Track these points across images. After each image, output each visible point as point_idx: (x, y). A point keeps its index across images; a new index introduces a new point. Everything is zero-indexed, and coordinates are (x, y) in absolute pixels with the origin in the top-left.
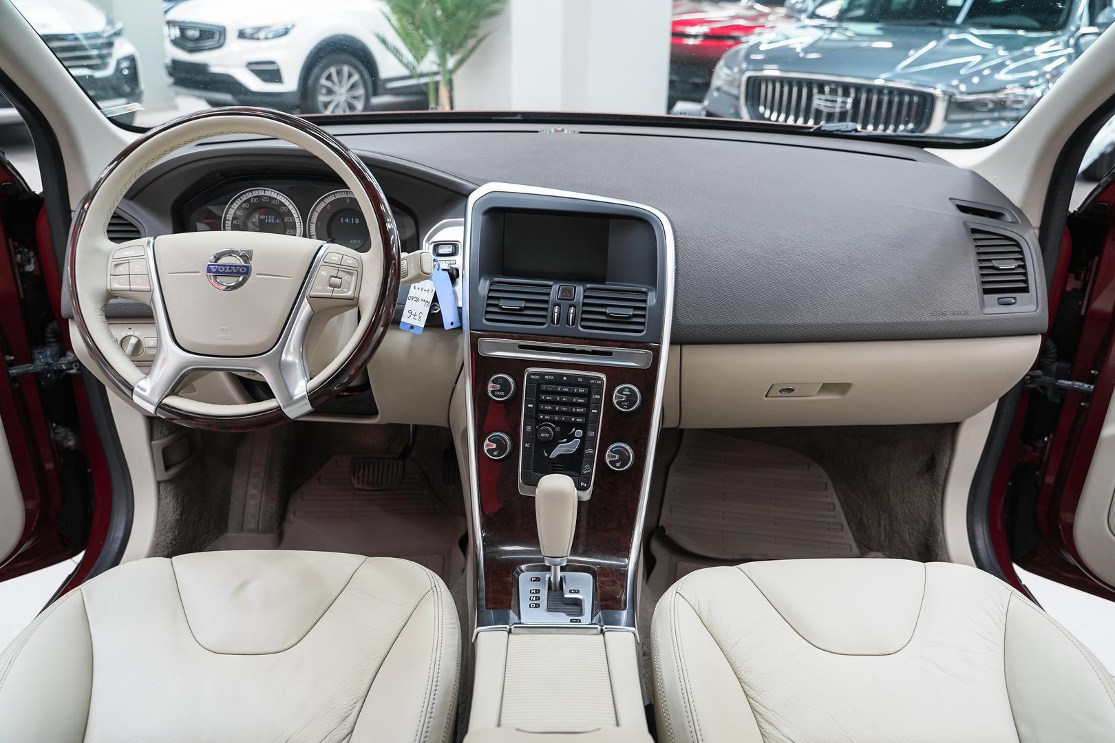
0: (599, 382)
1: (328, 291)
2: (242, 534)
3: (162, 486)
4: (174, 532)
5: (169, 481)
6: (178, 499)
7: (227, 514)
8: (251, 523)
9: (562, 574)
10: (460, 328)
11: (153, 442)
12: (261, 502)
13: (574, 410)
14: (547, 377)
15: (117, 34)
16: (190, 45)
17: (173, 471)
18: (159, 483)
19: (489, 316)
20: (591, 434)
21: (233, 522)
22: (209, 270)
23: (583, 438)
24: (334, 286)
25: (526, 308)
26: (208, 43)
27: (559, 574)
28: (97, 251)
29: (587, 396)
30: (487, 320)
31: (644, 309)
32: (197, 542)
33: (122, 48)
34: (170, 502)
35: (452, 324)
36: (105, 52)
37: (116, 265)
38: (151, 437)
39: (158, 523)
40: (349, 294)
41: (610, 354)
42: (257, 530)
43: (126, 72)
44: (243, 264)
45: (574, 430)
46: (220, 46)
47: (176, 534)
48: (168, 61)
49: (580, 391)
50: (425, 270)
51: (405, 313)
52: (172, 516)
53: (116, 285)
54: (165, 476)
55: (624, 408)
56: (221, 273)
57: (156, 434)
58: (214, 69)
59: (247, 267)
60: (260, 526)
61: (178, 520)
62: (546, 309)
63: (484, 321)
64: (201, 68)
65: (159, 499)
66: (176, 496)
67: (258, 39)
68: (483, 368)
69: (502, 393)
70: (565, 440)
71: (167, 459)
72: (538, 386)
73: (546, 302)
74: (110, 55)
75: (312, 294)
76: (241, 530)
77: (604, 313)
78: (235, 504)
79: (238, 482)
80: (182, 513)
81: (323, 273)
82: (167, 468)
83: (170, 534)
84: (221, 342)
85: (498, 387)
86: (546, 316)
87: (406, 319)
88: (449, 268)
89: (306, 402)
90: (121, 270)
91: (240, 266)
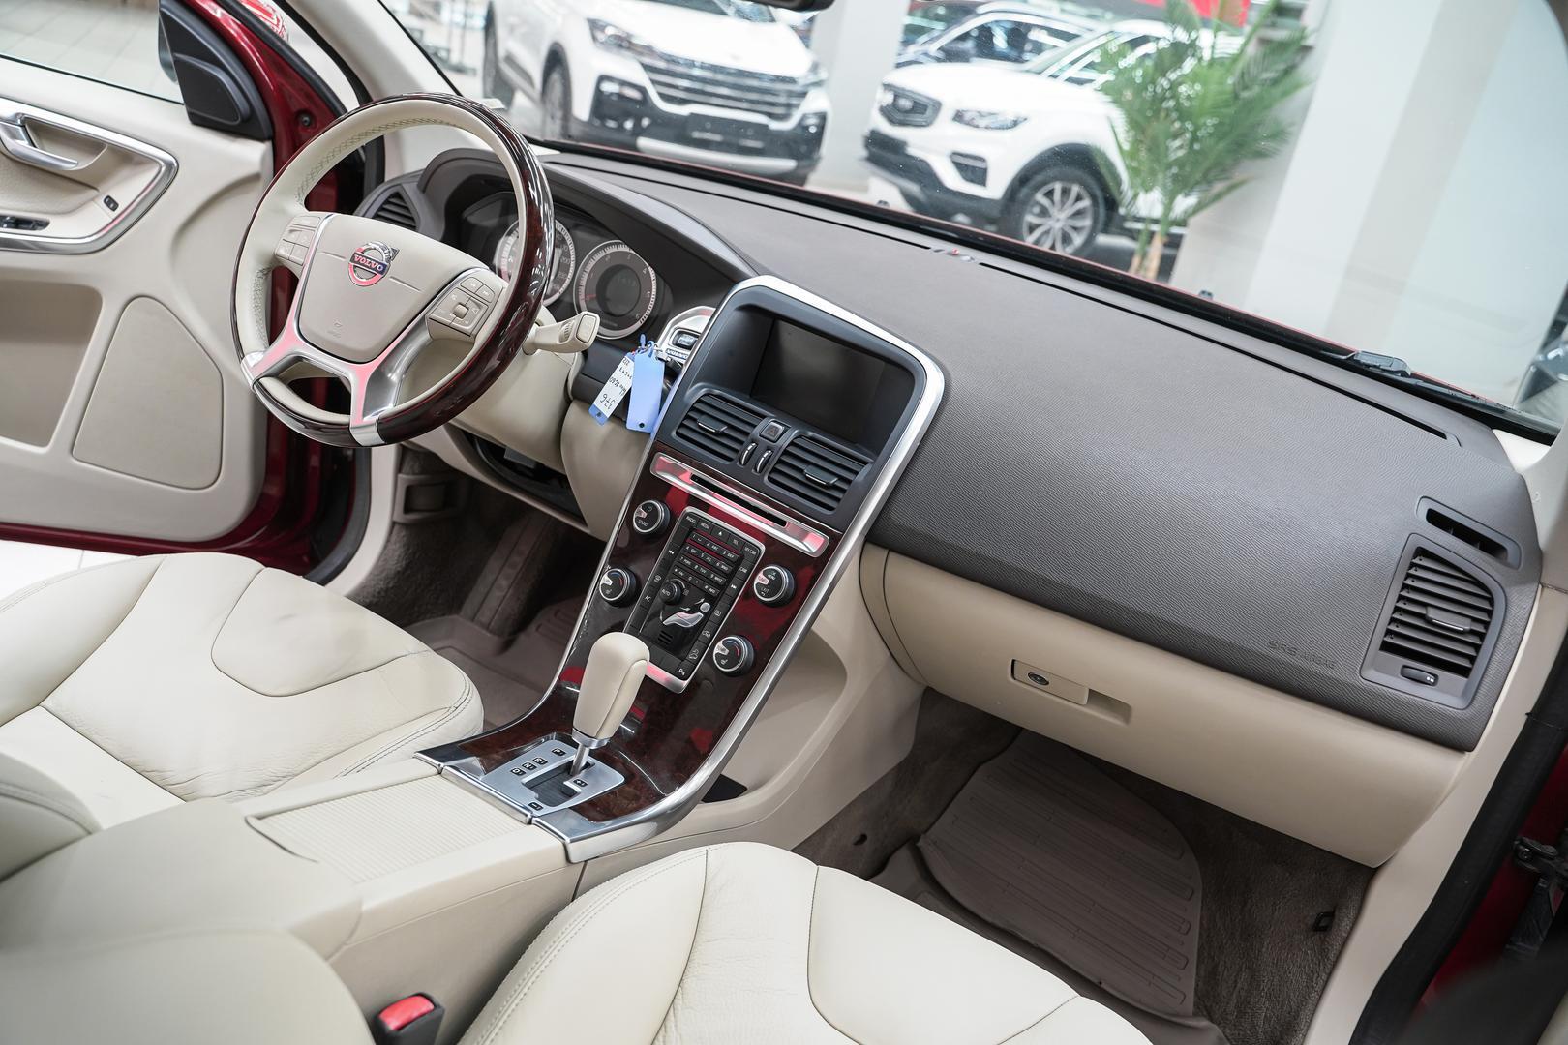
0: (754, 553)
1: (448, 318)
2: (469, 624)
3: (397, 527)
4: (388, 583)
5: (405, 526)
6: (408, 549)
7: (466, 596)
8: (485, 615)
9: (591, 760)
10: (649, 434)
11: (400, 476)
12: (504, 597)
13: (712, 576)
14: (703, 525)
15: (818, 84)
16: (899, 117)
17: (412, 516)
18: (394, 524)
19: (683, 431)
20: (717, 614)
21: (469, 606)
22: (353, 260)
23: (707, 615)
24: (457, 314)
25: (723, 435)
26: (918, 118)
27: (586, 758)
28: (282, 212)
29: (736, 564)
30: (678, 434)
31: (848, 482)
32: (416, 608)
33: (815, 103)
34: (397, 550)
35: (642, 425)
36: (794, 101)
37: (292, 231)
38: (399, 468)
39: (376, 566)
40: (468, 328)
41: (782, 523)
42: (487, 627)
43: (813, 130)
44: (384, 262)
45: (702, 600)
46: (928, 124)
47: (391, 586)
48: (866, 131)
49: (729, 555)
50: (580, 336)
51: (600, 397)
52: (394, 565)
53: (282, 252)
54: (400, 517)
55: (761, 595)
56: (363, 265)
57: (406, 467)
58: (912, 151)
59: (385, 266)
60: (492, 624)
61: (399, 572)
62: (741, 443)
63: (674, 433)
64: (896, 147)
65: (388, 541)
66: (407, 546)
67: (977, 127)
68: (649, 487)
69: (645, 524)
70: (688, 609)
71: (409, 500)
72: (691, 529)
73: (747, 434)
74: (797, 106)
75: (433, 315)
76: (473, 620)
77: (801, 471)
78: (480, 589)
79: (493, 565)
80: (407, 567)
81: (453, 296)
82: (407, 509)
83: (382, 583)
84: (330, 337)
85: (644, 514)
86: (736, 451)
87: (598, 403)
88: (669, 359)
89: (374, 428)
90: (293, 237)
91: (380, 263)
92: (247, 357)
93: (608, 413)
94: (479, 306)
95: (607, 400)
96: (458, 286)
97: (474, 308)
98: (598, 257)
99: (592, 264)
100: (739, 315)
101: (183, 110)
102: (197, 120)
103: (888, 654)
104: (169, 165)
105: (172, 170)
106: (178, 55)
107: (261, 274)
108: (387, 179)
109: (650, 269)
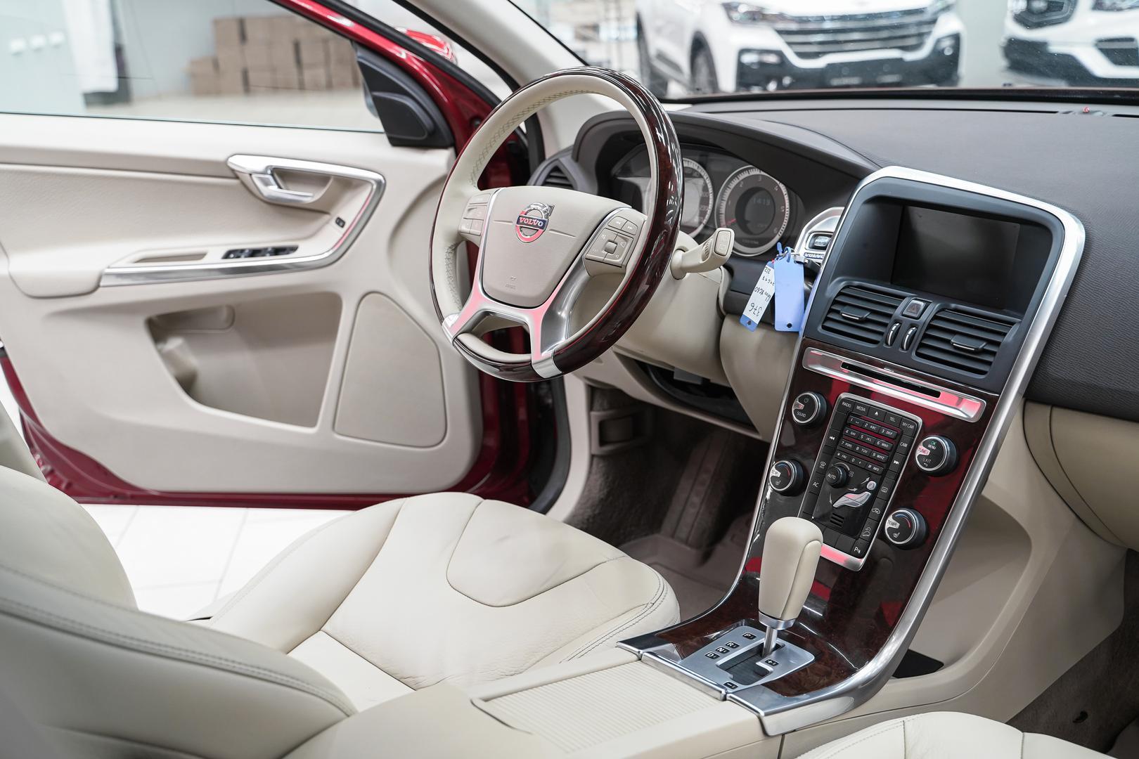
0: (912, 427)
1: (601, 255)
2: (670, 540)
3: (595, 460)
4: (595, 510)
5: (603, 457)
6: (607, 478)
7: (664, 514)
8: (683, 532)
9: (780, 642)
10: (798, 333)
11: (593, 413)
12: (698, 512)
13: (874, 454)
14: (858, 408)
15: (947, 8)
16: (1035, 19)
17: (607, 448)
18: (592, 457)
19: (828, 324)
20: (884, 490)
21: (668, 525)
22: (518, 222)
23: (875, 493)
24: (608, 250)
25: (867, 321)
26: (1055, 16)
27: (775, 641)
28: (460, 195)
29: (896, 440)
30: (824, 328)
31: (997, 344)
32: (622, 531)
33: (947, 25)
34: (598, 480)
35: (789, 326)
36: (924, 29)
37: (469, 210)
38: (591, 407)
39: (583, 496)
40: (618, 261)
41: (937, 394)
42: (686, 542)
43: (948, 52)
44: (544, 219)
45: (867, 479)
46: (1066, 19)
47: (597, 512)
48: (1003, 41)
49: (888, 433)
50: (718, 250)
51: (748, 307)
52: (597, 494)
53: (464, 228)
54: (597, 450)
55: (924, 466)
56: (527, 225)
57: (597, 405)
58: (1055, 49)
59: (544, 221)
60: (690, 539)
61: (602, 499)
62: (885, 325)
63: (820, 328)
64: (1037, 48)
65: (590, 472)
66: (606, 475)
67: (1120, 10)
68: (804, 380)
69: (804, 415)
70: (855, 490)
71: (603, 434)
72: (848, 416)
73: (889, 316)
74: (929, 33)
75: (589, 255)
76: (673, 536)
77: (948, 342)
78: (676, 506)
79: (684, 484)
80: (609, 494)
81: (604, 235)
82: (603, 441)
83: (589, 510)
84: (508, 290)
85: (802, 406)
86: (881, 334)
87: (747, 313)
88: (807, 261)
89: (551, 361)
90: (471, 215)
91: (540, 220)
92: (445, 320)
93: (757, 320)
94: (626, 240)
95: (754, 310)
96: (606, 226)
97: (621, 243)
98: (733, 185)
99: (728, 192)
100: (869, 207)
101: (384, 138)
102: (396, 142)
103: (1074, 516)
104: (379, 183)
105: (381, 186)
106: (376, 94)
107: (450, 250)
108: (548, 156)
109: (782, 187)
